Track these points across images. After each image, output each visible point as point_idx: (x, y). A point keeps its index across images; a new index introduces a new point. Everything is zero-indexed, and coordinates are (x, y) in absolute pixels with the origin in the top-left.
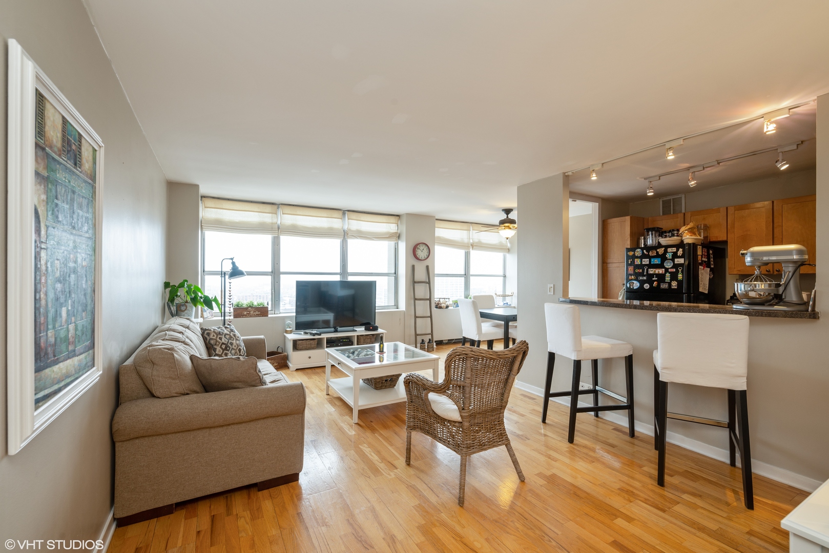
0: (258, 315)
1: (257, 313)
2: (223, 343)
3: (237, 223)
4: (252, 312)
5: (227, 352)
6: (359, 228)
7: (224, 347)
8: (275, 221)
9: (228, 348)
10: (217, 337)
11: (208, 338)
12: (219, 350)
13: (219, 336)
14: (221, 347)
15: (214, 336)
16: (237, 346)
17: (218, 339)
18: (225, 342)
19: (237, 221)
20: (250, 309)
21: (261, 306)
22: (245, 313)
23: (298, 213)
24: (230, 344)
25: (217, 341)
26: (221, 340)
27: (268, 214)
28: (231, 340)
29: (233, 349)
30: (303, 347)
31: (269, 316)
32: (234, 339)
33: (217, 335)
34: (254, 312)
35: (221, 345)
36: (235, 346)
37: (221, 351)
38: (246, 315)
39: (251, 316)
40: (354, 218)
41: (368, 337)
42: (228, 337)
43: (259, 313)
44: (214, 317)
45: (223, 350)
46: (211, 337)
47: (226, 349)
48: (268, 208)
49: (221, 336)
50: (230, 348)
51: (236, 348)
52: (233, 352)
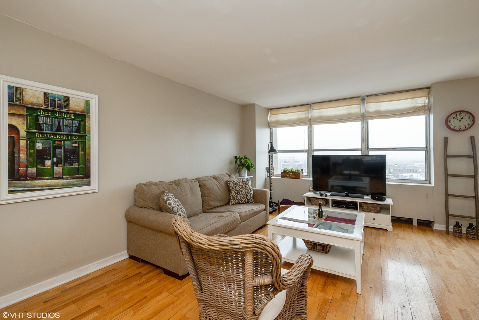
0: (294, 178)
1: (294, 176)
2: (236, 190)
3: (286, 121)
4: (291, 175)
5: (238, 195)
6: (378, 109)
7: (236, 192)
8: (307, 116)
9: (239, 193)
10: (233, 186)
11: (229, 186)
12: (234, 193)
13: (235, 186)
14: (235, 192)
15: (232, 185)
16: (245, 193)
17: (234, 187)
18: (237, 189)
19: (286, 120)
20: (290, 173)
21: (297, 172)
22: (287, 175)
23: (324, 107)
24: (241, 191)
25: (233, 188)
26: (236, 188)
27: (303, 112)
28: (242, 189)
29: (242, 194)
30: (314, 203)
31: (301, 179)
32: (244, 188)
33: (234, 185)
34: (292, 175)
35: (235, 191)
36: (244, 193)
37: (235, 194)
38: (287, 177)
39: (290, 178)
40: (373, 101)
41: (372, 206)
42: (241, 187)
43: (295, 176)
44: (276, 176)
45: (236, 194)
46: (231, 185)
47: (237, 193)
48: (304, 108)
49: (236, 186)
50: (240, 193)
51: (244, 194)
52: (242, 196)
